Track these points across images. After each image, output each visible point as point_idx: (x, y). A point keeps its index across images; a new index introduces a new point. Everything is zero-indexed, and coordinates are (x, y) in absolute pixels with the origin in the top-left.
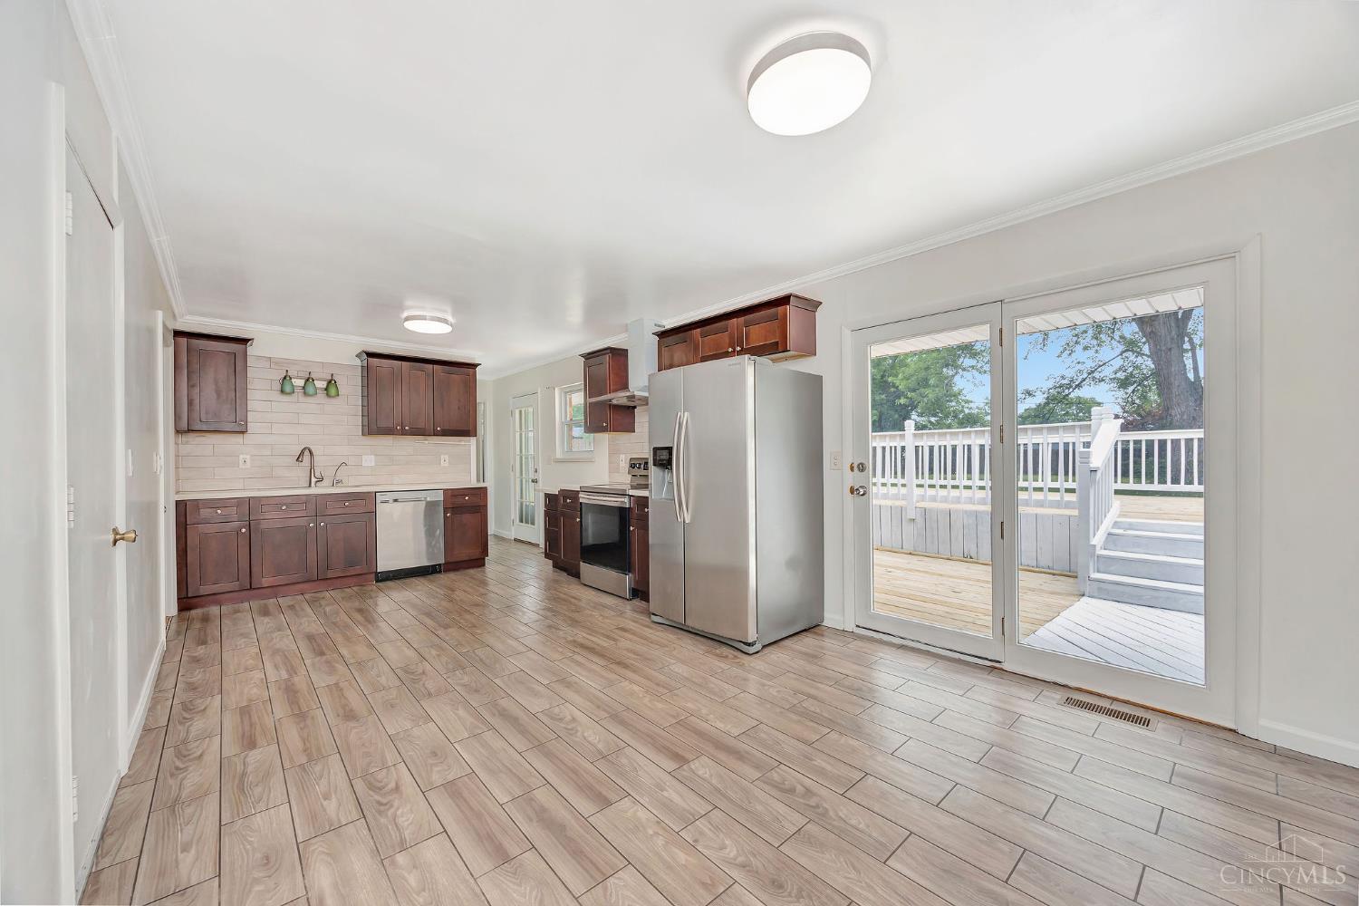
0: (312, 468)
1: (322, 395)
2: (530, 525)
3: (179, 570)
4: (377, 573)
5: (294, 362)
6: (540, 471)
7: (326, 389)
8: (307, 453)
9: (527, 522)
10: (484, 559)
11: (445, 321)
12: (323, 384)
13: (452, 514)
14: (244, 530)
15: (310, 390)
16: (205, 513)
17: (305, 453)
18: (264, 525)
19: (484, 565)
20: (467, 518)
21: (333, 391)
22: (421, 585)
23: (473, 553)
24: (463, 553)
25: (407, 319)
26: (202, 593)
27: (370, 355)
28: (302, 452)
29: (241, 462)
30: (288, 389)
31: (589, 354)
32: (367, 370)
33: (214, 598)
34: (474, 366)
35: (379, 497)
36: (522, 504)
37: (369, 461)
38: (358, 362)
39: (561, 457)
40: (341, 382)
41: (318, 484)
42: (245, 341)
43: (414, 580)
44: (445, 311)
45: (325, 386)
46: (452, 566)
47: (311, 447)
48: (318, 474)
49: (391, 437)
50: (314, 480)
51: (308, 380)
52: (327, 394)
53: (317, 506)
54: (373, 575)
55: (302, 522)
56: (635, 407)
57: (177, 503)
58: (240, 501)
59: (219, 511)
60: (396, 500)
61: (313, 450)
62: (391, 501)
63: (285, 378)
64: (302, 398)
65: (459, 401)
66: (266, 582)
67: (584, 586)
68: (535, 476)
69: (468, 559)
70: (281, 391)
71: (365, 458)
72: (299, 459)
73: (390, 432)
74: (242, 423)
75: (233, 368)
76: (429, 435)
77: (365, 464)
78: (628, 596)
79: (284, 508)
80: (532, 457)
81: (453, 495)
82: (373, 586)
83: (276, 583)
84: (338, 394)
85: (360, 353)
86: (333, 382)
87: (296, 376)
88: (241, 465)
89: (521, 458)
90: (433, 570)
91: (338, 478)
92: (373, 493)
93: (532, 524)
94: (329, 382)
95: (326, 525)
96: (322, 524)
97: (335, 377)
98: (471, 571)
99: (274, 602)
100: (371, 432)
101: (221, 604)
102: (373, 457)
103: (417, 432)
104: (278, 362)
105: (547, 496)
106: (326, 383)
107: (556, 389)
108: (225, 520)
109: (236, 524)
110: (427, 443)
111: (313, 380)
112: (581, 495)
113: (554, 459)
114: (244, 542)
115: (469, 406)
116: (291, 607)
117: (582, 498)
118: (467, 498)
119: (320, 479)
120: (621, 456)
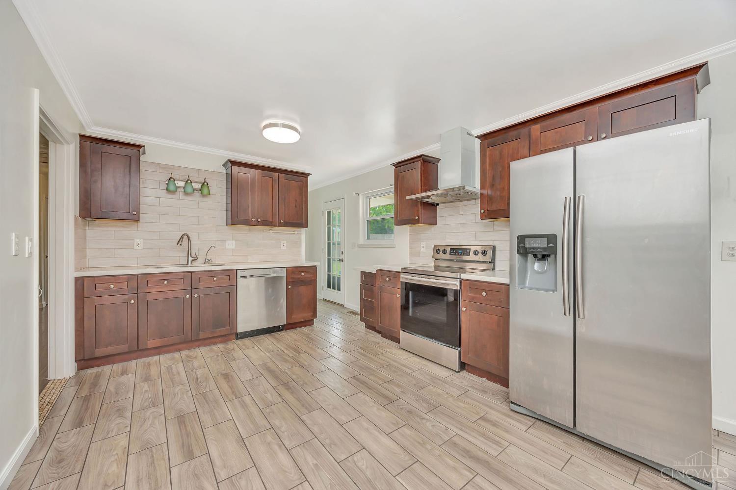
0: (189, 250)
1: (197, 194)
2: (336, 291)
3: (77, 336)
4: (237, 334)
5: (179, 168)
6: (345, 253)
7: (200, 190)
8: (186, 238)
9: (334, 288)
10: (313, 320)
11: (296, 130)
12: (198, 186)
13: (292, 286)
14: (132, 302)
15: (189, 190)
16: (100, 287)
17: (184, 239)
18: (150, 297)
19: (313, 324)
20: (303, 289)
21: (205, 191)
22: (268, 341)
23: (306, 315)
24: (298, 317)
25: (266, 127)
26: (97, 355)
27: (234, 163)
28: (182, 237)
29: (136, 244)
30: (172, 188)
31: (398, 163)
32: (230, 177)
33: (108, 359)
34: (308, 175)
35: (240, 274)
36: (329, 275)
37: (231, 245)
38: (224, 170)
39: (363, 243)
40: (212, 184)
41: (195, 262)
42: (138, 147)
43: (262, 337)
44: (296, 121)
45: (200, 187)
46: (291, 326)
47: (189, 233)
48: (193, 255)
49: (246, 227)
50: (190, 259)
51: (187, 182)
52: (201, 193)
53: (191, 280)
54: (234, 336)
55: (180, 294)
56: (438, 204)
57: (77, 279)
58: (130, 277)
59: (112, 286)
60: (252, 276)
61: (190, 236)
62: (248, 276)
63: (170, 179)
64: (182, 196)
65: (296, 201)
66: (151, 344)
67: (404, 351)
68: (342, 257)
69: (302, 320)
70: (167, 190)
71: (228, 242)
72: (179, 243)
73: (247, 223)
74: (135, 213)
75: (129, 168)
76: (275, 226)
77: (228, 247)
78: (457, 369)
79: (166, 282)
80: (339, 244)
81: (293, 272)
82: (234, 345)
83: (159, 345)
84: (210, 194)
85: (226, 163)
86: (206, 184)
87: (178, 178)
88: (136, 247)
89: (329, 244)
90: (278, 329)
91: (208, 258)
92: (235, 270)
93: (337, 290)
94: (203, 184)
95: (199, 296)
96: (196, 296)
97: (207, 180)
98: (305, 330)
99: (156, 361)
100: (233, 223)
101: (113, 363)
102: (234, 242)
103: (267, 223)
104: (166, 167)
105: (363, 273)
106: (200, 185)
107: (360, 195)
108: (117, 293)
109: (127, 297)
110: (271, 232)
111: (191, 182)
112: (402, 275)
113: (358, 245)
114: (133, 312)
115: (302, 204)
116: (169, 369)
117: (403, 278)
118: (302, 274)
119: (195, 259)
120: (422, 243)
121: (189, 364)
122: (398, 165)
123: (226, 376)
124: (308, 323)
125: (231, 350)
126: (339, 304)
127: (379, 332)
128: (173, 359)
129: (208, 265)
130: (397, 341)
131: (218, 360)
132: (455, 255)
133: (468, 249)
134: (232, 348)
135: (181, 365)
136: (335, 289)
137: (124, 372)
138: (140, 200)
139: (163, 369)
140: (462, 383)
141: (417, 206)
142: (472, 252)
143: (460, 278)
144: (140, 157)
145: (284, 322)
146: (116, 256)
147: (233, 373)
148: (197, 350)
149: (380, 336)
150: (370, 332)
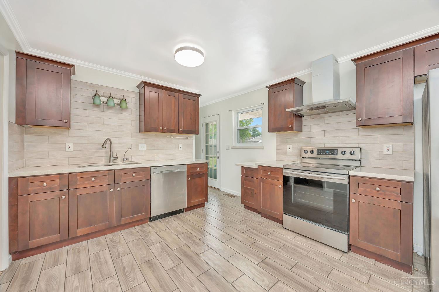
0: (111, 152)
1: (118, 108)
3: (11, 231)
4: (150, 218)
5: (102, 87)
6: (221, 153)
7: (120, 105)
8: (108, 142)
10: (205, 203)
12: (117, 101)
13: (191, 179)
14: (64, 197)
15: (110, 104)
16: (33, 186)
17: (107, 144)
18: (79, 192)
19: (204, 206)
20: (198, 180)
21: (124, 105)
22: (173, 221)
23: (201, 200)
24: (196, 201)
27: (146, 84)
28: (106, 141)
30: (97, 102)
32: (141, 96)
33: (41, 249)
34: (199, 95)
37: (143, 147)
38: (138, 91)
39: (237, 146)
40: (129, 100)
41: (115, 161)
42: (69, 66)
43: (169, 218)
45: (119, 103)
46: (190, 208)
47: (111, 138)
48: (114, 155)
49: (154, 134)
50: (112, 158)
51: (109, 98)
52: (121, 107)
53: (115, 176)
54: (148, 220)
55: (105, 188)
57: (11, 179)
58: (61, 176)
59: (45, 184)
60: (162, 172)
61: (112, 140)
62: (159, 172)
63: (95, 95)
64: (105, 109)
65: (191, 114)
66: (80, 232)
67: (287, 230)
68: (218, 155)
69: (198, 204)
70: (93, 103)
71: (140, 145)
72: (103, 146)
73: (155, 130)
74: (66, 121)
75: (61, 83)
76: (177, 133)
77: (140, 149)
78: (346, 250)
79: (93, 179)
80: (215, 146)
81: (191, 167)
82: (149, 226)
83: (87, 232)
84: (127, 108)
85: (140, 84)
86: (124, 100)
87: (102, 95)
88: (67, 149)
89: (207, 147)
90: (180, 211)
91: (126, 157)
92: (149, 167)
93: (214, 178)
94: (122, 100)
95: (121, 189)
96: (118, 189)
97: (125, 97)
98: (199, 210)
99: (85, 247)
100: (146, 130)
101: (46, 251)
102: (145, 145)
103: (170, 131)
104: (92, 86)
105: (243, 168)
106: (119, 101)
107: (233, 111)
108: (50, 190)
109: (58, 193)
110: (172, 137)
111: (113, 98)
112: (284, 171)
113: (231, 147)
114: (64, 206)
115: (195, 117)
116: (97, 256)
117: (285, 172)
118: (198, 169)
119: (116, 158)
120: (288, 146)
121: (114, 250)
122: (271, 87)
123: (150, 264)
124: (201, 205)
125: (148, 233)
126: (216, 189)
127: (259, 213)
128: (99, 243)
129: (126, 163)
130: (280, 222)
131: (139, 245)
132: (323, 154)
133: (335, 150)
134: (148, 231)
135: (107, 251)
136: (212, 178)
137: (56, 263)
138: (71, 111)
139: (92, 256)
140: (358, 265)
141: (290, 117)
142: (339, 152)
143: (348, 175)
144: (70, 76)
145: (185, 206)
146: (49, 157)
147: (155, 260)
148: (119, 232)
149: (259, 215)
150: (250, 212)
